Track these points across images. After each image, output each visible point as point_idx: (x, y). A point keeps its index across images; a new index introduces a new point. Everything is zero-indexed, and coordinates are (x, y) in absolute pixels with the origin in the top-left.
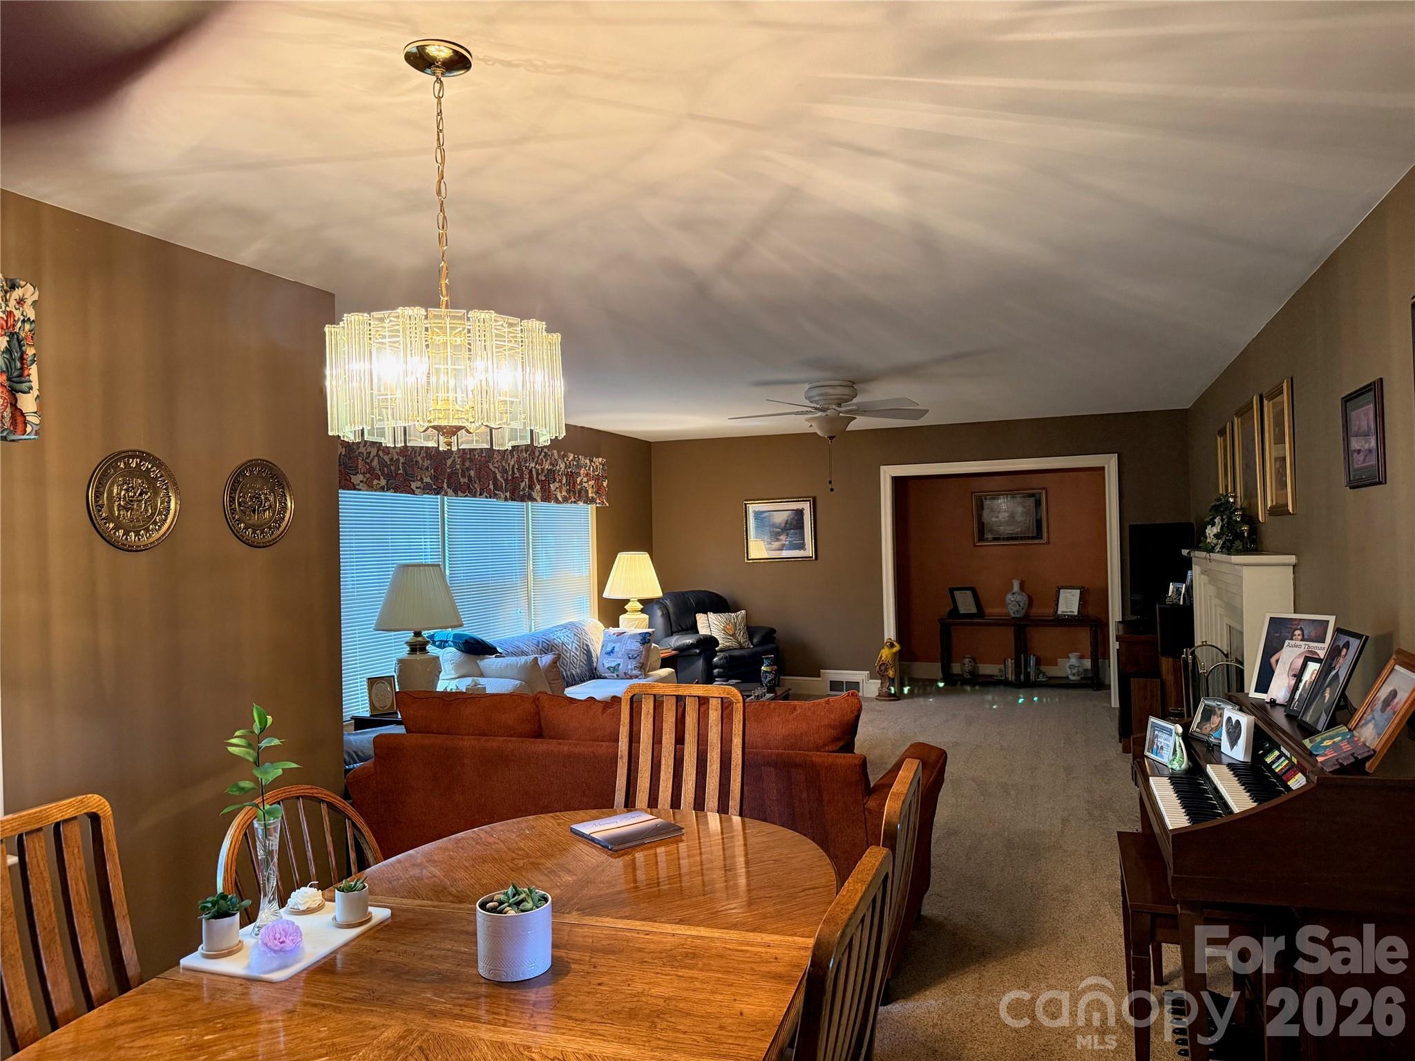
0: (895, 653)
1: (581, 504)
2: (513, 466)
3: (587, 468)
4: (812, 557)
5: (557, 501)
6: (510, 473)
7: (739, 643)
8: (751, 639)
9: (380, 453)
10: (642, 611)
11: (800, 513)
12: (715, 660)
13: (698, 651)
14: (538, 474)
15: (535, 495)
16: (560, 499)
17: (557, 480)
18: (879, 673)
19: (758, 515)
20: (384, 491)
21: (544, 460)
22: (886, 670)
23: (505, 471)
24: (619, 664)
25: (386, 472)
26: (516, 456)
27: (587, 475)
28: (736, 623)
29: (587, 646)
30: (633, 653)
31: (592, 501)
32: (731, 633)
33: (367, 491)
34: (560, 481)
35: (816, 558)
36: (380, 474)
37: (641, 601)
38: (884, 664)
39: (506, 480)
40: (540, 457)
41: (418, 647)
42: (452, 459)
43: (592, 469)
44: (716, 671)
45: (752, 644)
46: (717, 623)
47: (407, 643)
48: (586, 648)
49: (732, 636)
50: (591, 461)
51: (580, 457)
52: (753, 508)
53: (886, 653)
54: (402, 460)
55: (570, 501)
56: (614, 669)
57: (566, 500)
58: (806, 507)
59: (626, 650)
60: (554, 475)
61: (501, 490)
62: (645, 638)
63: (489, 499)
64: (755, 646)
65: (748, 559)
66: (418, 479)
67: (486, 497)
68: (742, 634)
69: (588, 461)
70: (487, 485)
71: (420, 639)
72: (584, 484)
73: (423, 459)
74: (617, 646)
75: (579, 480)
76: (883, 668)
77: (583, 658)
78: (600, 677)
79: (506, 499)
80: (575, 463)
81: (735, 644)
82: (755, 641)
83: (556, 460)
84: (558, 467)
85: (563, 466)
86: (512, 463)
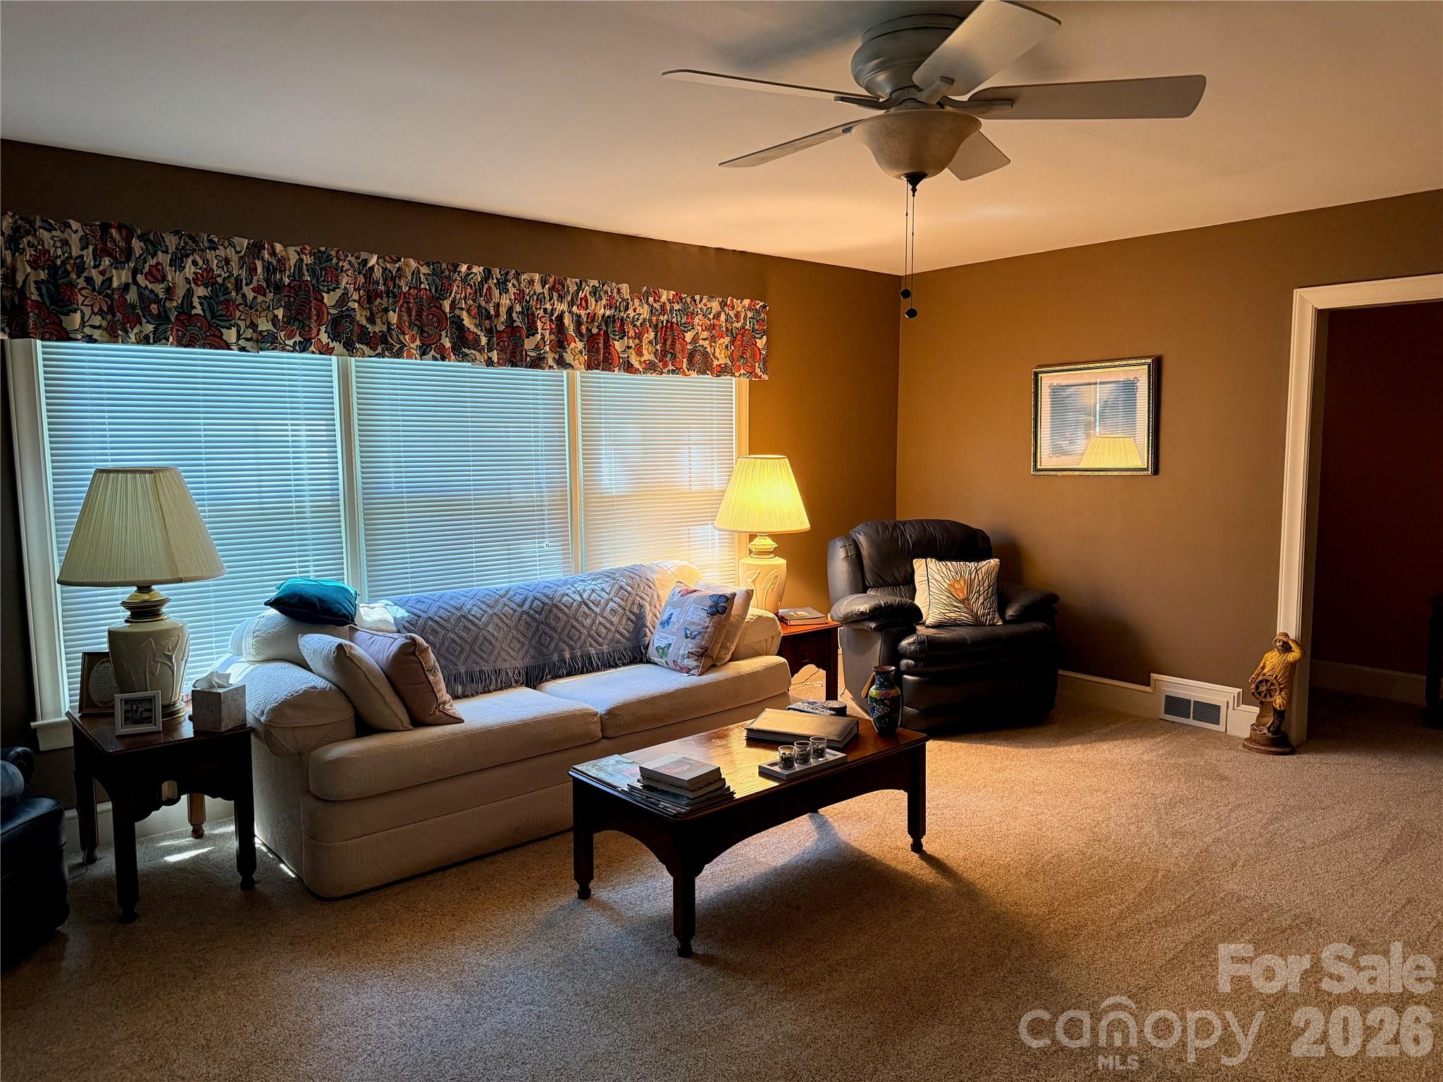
0: (1292, 666)
1: (694, 374)
2: (510, 310)
3: (711, 316)
4: (1146, 469)
5: (629, 368)
6: (503, 317)
7: (975, 616)
8: (1001, 611)
9: (140, 278)
10: (776, 552)
11: (1130, 387)
12: (904, 643)
13: (873, 625)
14: (578, 324)
15: (568, 357)
16: (637, 365)
17: (632, 333)
18: (1258, 694)
19: (1056, 390)
20: (148, 343)
21: (592, 301)
22: (1270, 693)
23: (483, 316)
24: (670, 644)
25: (155, 312)
26: (512, 290)
27: (712, 327)
28: (972, 581)
29: (641, 606)
30: (693, 628)
31: (723, 371)
32: (962, 596)
33: (108, 342)
34: (639, 336)
35: (1156, 471)
36: (141, 314)
37: (774, 536)
38: (1267, 681)
39: (489, 332)
40: (581, 295)
41: (144, 611)
42: (339, 292)
43: (723, 317)
44: (904, 662)
45: (1002, 616)
46: (939, 578)
47: (124, 604)
48: (636, 610)
49: (962, 602)
50: (723, 304)
51: (697, 297)
52: (1048, 381)
53: (1272, 661)
54: (201, 291)
55: (665, 370)
56: (663, 651)
57: (651, 367)
58: (1140, 374)
59: (684, 622)
60: (622, 325)
61: (476, 345)
62: (716, 604)
63: (440, 362)
64: (1005, 622)
65: (1036, 469)
66: (248, 324)
67: (435, 359)
68: (981, 601)
69: (715, 305)
70: (438, 337)
71: (146, 597)
72: (701, 342)
73: (259, 290)
74: (676, 612)
75: (689, 336)
76: (1263, 688)
77: (625, 628)
78: (649, 662)
79: (490, 363)
80: (677, 307)
81: (964, 616)
82: (1010, 612)
83: (623, 300)
84: (630, 312)
85: (644, 312)
86: (505, 301)
